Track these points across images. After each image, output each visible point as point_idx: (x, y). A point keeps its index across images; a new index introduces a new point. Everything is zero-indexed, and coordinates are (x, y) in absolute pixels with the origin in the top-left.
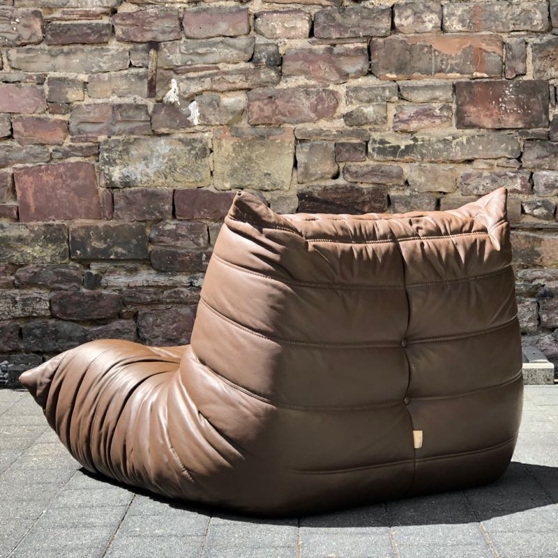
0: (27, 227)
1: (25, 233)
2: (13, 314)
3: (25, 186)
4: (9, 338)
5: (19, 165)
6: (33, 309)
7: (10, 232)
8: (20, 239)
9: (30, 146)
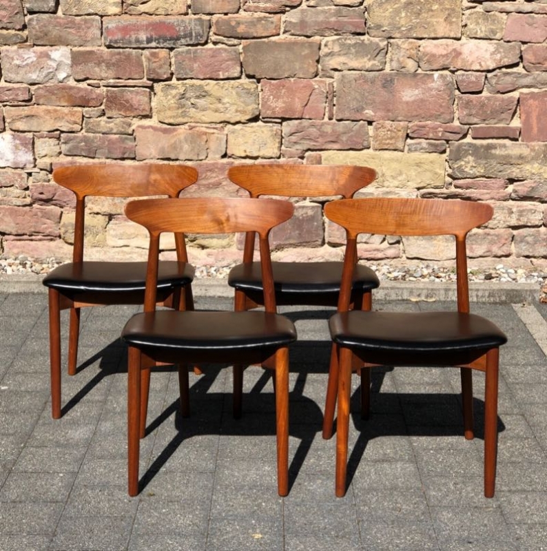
0: (528, 147)
1: (525, 151)
2: (508, 224)
3: (530, 110)
4: (505, 244)
5: (525, 90)
6: (528, 219)
7: (512, 150)
8: (521, 157)
9: (538, 72)
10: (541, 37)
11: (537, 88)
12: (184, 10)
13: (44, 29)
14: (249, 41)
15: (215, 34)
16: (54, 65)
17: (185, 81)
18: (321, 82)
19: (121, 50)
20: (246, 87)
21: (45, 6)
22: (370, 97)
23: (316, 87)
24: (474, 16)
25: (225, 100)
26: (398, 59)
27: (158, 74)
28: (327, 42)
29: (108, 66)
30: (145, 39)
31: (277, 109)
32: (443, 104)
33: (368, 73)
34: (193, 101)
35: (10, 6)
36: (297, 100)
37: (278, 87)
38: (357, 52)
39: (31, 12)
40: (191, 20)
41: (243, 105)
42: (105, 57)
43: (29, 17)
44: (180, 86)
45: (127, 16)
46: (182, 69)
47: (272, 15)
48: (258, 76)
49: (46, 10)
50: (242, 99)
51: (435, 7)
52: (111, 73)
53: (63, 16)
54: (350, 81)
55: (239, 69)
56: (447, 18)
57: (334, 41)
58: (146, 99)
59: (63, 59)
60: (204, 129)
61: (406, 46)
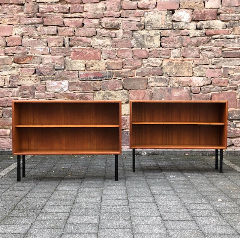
10: (218, 75)
11: (217, 92)
12: (105, 68)
13: (60, 75)
14: (125, 78)
15: (114, 76)
16: (63, 86)
17: (105, 91)
18: (148, 91)
19: (85, 81)
20: (124, 92)
21: (61, 68)
22: (164, 95)
23: (147, 92)
24: (196, 69)
25: (117, 97)
26: (173, 83)
27: (96, 89)
28: (150, 78)
29: (80, 87)
30: (92, 78)
31: (134, 99)
32: (187, 97)
33: (162, 88)
34: (107, 97)
35: (50, 68)
36: (140, 96)
37: (134, 93)
38: (159, 81)
39: (56, 70)
40: (107, 72)
41: (123, 98)
42: (79, 84)
43: (56, 71)
44: (103, 92)
45: (87, 71)
46: (104, 87)
47: (132, 70)
48: (128, 89)
49: (61, 69)
50: (123, 97)
51: (184, 67)
52: (81, 89)
53: (66, 71)
54: (157, 90)
55: (122, 87)
56: (188, 70)
57: (152, 78)
58: (92, 97)
59: (66, 84)
61: (175, 79)
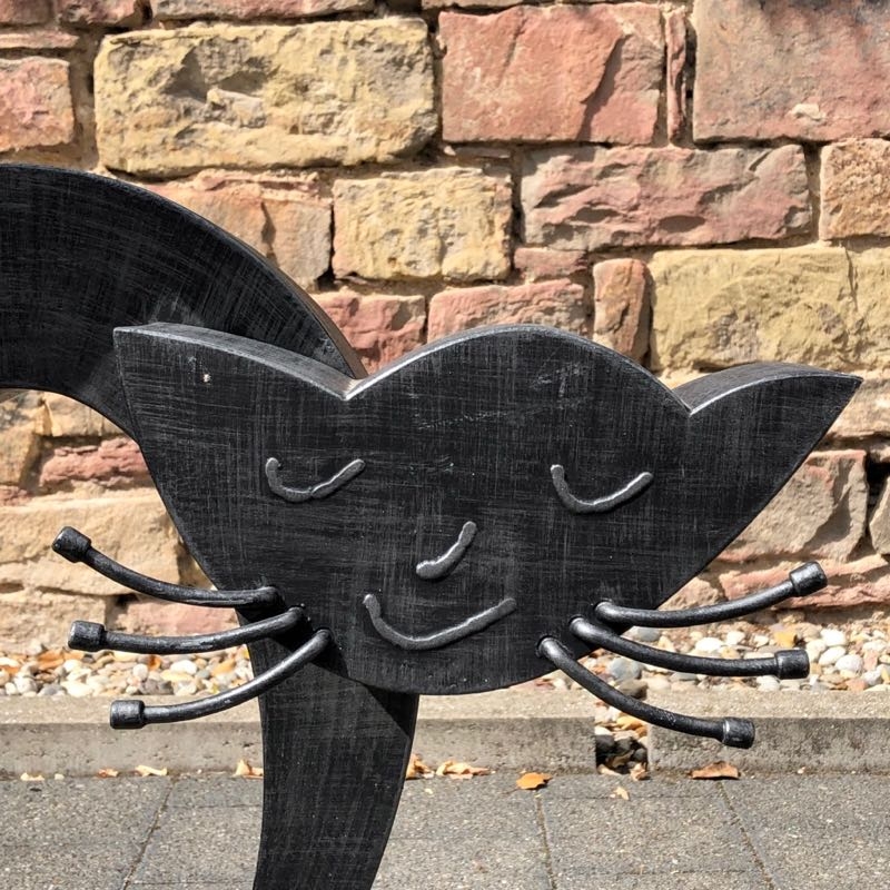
18: (648, 14)
20: (391, 39)
22: (812, 58)
23: (627, 30)
25: (323, 88)
31: (499, 111)
36: (564, 77)
41: (381, 102)
44: (170, 45)
50: (379, 85)
58: (59, 93)
60: (255, 190)
